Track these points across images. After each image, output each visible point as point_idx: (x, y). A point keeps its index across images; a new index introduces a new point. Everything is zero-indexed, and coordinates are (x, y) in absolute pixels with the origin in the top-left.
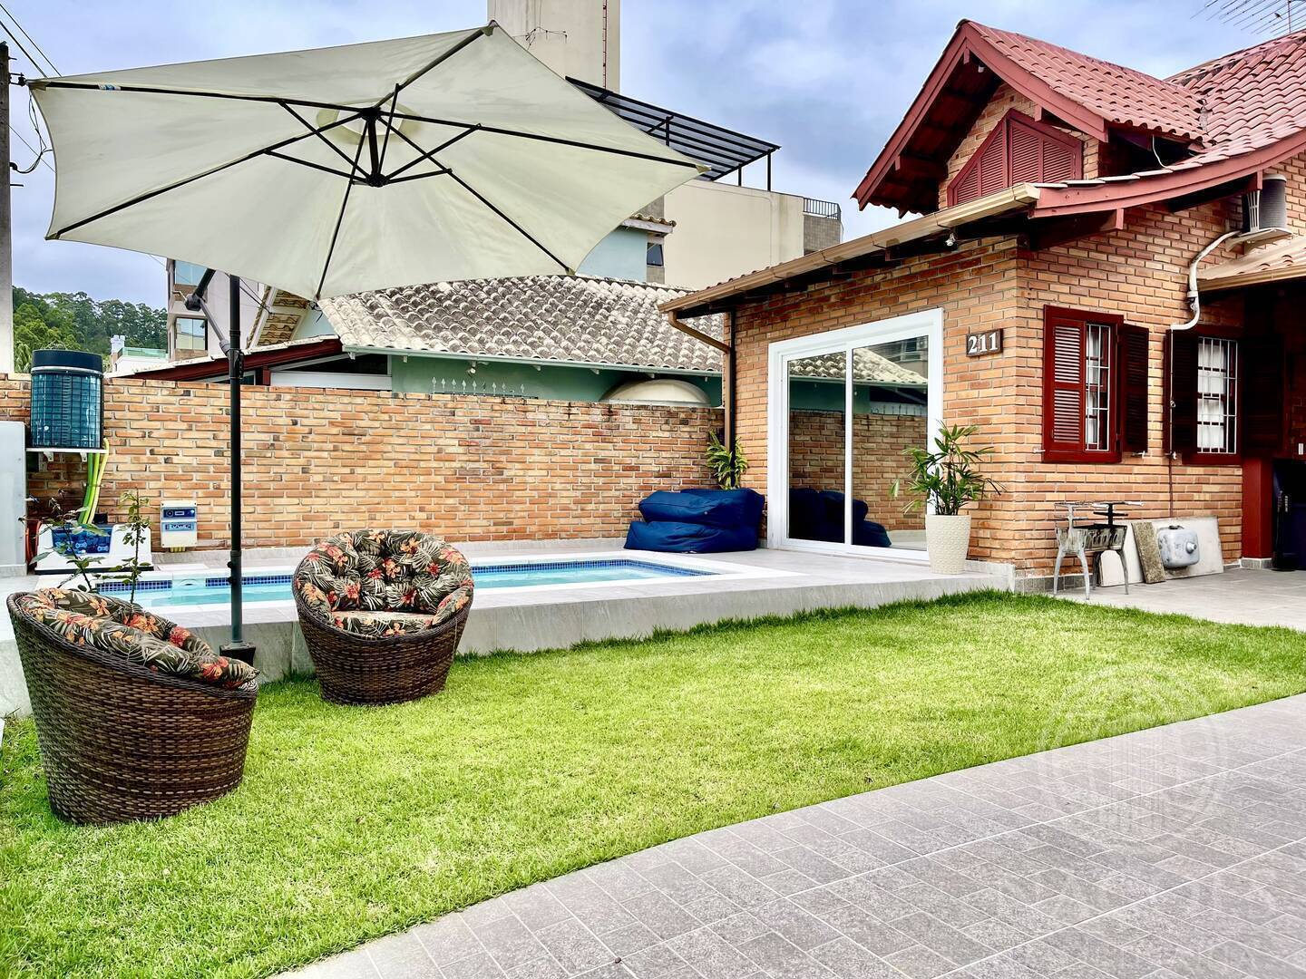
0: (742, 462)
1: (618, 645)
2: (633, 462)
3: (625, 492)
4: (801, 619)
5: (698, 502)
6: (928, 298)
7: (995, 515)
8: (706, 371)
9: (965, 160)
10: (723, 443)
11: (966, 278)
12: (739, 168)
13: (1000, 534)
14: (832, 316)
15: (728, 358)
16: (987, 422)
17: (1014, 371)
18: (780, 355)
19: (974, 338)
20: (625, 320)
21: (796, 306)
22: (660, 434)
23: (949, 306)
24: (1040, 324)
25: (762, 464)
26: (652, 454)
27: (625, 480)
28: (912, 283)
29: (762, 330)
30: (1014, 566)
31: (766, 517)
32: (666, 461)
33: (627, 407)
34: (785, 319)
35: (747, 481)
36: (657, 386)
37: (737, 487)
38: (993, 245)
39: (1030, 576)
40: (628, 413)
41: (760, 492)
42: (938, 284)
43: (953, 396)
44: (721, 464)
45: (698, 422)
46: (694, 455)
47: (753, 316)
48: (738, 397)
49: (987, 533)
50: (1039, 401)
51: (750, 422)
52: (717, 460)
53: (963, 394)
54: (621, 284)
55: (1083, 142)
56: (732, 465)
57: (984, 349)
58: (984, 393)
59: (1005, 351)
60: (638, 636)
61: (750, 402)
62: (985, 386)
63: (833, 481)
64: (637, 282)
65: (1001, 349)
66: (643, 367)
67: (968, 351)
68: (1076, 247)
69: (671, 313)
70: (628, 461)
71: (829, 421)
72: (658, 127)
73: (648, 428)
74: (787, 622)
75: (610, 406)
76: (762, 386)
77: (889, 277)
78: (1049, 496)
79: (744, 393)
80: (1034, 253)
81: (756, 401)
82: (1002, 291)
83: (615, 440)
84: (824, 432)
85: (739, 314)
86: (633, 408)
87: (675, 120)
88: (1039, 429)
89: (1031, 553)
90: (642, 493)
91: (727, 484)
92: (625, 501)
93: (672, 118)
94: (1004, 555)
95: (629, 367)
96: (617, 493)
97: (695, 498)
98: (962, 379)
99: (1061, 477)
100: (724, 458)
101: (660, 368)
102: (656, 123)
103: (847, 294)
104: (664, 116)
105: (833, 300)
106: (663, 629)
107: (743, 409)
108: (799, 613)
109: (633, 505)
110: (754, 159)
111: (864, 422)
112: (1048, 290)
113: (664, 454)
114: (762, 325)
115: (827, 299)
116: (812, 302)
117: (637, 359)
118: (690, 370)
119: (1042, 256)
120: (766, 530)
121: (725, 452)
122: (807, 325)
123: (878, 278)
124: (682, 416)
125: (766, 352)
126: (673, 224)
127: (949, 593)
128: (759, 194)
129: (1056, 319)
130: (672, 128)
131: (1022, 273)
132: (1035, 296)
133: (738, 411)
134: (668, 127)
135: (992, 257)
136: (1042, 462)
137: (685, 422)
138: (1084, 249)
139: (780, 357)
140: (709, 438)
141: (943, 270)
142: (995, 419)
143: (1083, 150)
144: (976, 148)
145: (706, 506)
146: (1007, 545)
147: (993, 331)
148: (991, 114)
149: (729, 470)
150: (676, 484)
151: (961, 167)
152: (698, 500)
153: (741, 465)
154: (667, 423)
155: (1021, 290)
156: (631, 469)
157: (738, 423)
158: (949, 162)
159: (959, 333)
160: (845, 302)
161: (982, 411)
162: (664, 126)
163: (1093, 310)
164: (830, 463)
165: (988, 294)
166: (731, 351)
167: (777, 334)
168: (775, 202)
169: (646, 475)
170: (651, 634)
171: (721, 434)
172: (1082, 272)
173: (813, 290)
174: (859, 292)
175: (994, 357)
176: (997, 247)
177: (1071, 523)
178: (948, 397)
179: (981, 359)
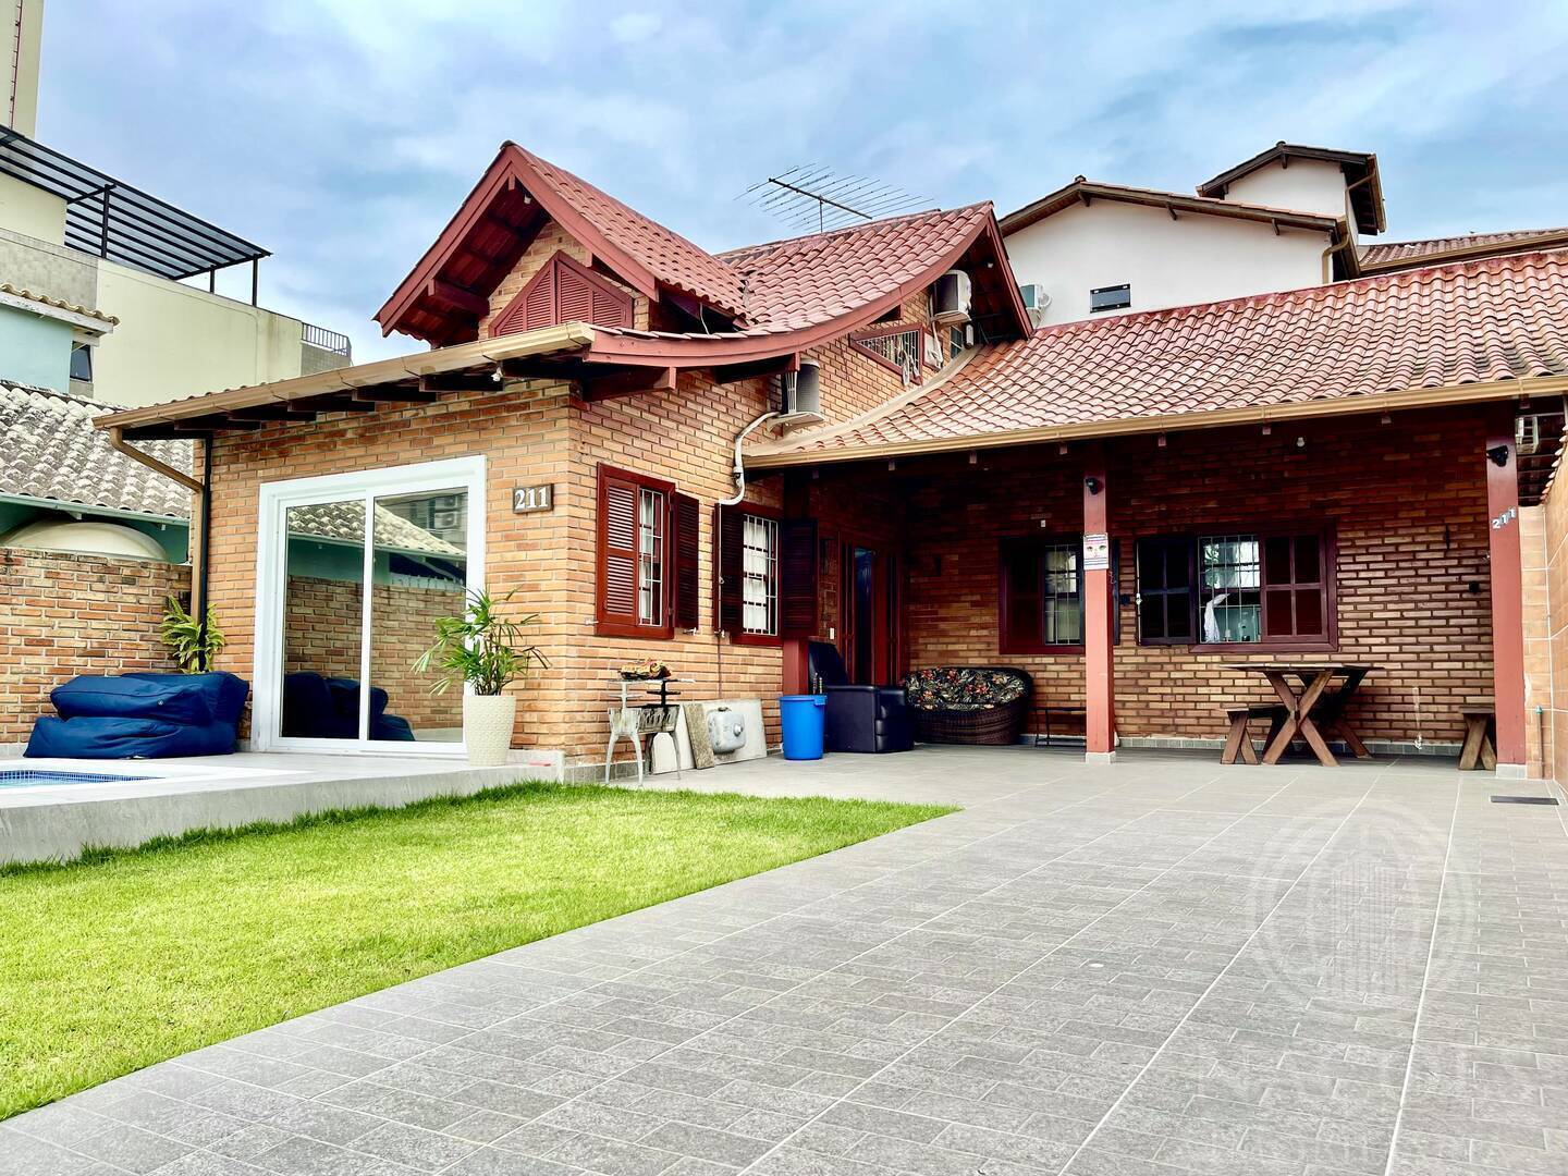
0: (217, 637)
1: (25, 872)
2: (44, 633)
3: (30, 677)
4: (304, 824)
5: (148, 689)
6: (469, 443)
7: (544, 695)
8: (164, 516)
9: (509, 298)
10: (188, 612)
11: (513, 423)
12: (212, 270)
13: (549, 717)
14: (348, 455)
15: (199, 498)
16: (534, 588)
17: (565, 532)
18: (276, 499)
19: (521, 492)
20: (34, 439)
21: (300, 438)
22: (90, 596)
23: (493, 454)
24: (593, 483)
25: (247, 638)
26: (76, 623)
27: (29, 659)
28: (448, 423)
29: (251, 466)
30: (563, 752)
31: (251, 711)
32: (96, 634)
33: (35, 555)
34: (283, 454)
35: (223, 662)
36: (86, 531)
37: (207, 671)
38: (543, 389)
39: (580, 764)
40: (38, 563)
41: (241, 676)
42: (480, 428)
43: (497, 557)
44: (184, 640)
45: (151, 582)
46: (143, 627)
47: (237, 447)
48: (213, 551)
49: (534, 717)
50: (592, 567)
51: (230, 585)
52: (177, 635)
53: (509, 556)
54: (29, 392)
55: (634, 300)
56: (202, 642)
57: (533, 505)
58: (532, 555)
59: (556, 509)
60: (57, 859)
61: (231, 558)
62: (533, 547)
63: (342, 667)
64: (53, 391)
65: (552, 507)
66: (62, 503)
67: (514, 507)
68: (629, 405)
69: (114, 431)
70: (35, 631)
71: (339, 590)
72: (91, 196)
73: (70, 586)
74: (285, 829)
75: (9, 552)
76: (249, 539)
77: (422, 414)
78: (601, 674)
79: (222, 544)
80: (587, 404)
81: (240, 557)
82: (553, 442)
83: (14, 601)
84: (332, 604)
85: (217, 443)
86: (46, 556)
87: (118, 190)
88: (591, 598)
89: (581, 738)
90: (56, 679)
91: (193, 668)
92: (28, 690)
93: (114, 187)
94: (553, 740)
95: (41, 501)
96: (15, 678)
97: (145, 683)
98: (508, 538)
99: (614, 652)
100: (191, 632)
101: (92, 506)
102: (89, 190)
103: (367, 429)
104: (102, 183)
105: (349, 435)
106: (98, 847)
107: (220, 567)
108: (302, 819)
109: (40, 696)
110: (233, 262)
111: (384, 594)
112: (601, 446)
113: (95, 624)
114: (251, 459)
115: (342, 433)
116: (321, 436)
117: (53, 491)
118: (138, 513)
119: (595, 409)
120: (250, 727)
121: (192, 623)
122: (315, 464)
123: (408, 414)
124: (126, 572)
125: (256, 493)
126: (115, 321)
127: (490, 786)
128: (242, 308)
129: (610, 479)
130: (113, 200)
131: (574, 423)
132: (585, 451)
133: (213, 569)
134: (106, 197)
135: (541, 402)
136: (595, 636)
137: (130, 581)
138: (637, 408)
139: (276, 502)
140: (168, 604)
141: (487, 411)
142: (544, 586)
143: (633, 307)
144: (521, 286)
145: (160, 694)
146: (556, 729)
147: (543, 486)
148: (537, 252)
149: (197, 649)
150: (113, 666)
151: (504, 305)
152: (149, 686)
153: (214, 641)
154: (101, 580)
155: (573, 443)
156: (41, 643)
157: (212, 586)
158: (490, 298)
159: (505, 485)
160: (366, 438)
161: (529, 576)
162: (101, 196)
163: (646, 474)
164: (338, 644)
165: (534, 444)
166: (206, 491)
167: (272, 472)
168: (263, 321)
169: (64, 651)
170: (77, 854)
171: (185, 600)
172: (636, 432)
173: (324, 420)
174: (383, 429)
175: (545, 515)
176: (548, 393)
177: (624, 702)
178: (491, 558)
179: (529, 517)
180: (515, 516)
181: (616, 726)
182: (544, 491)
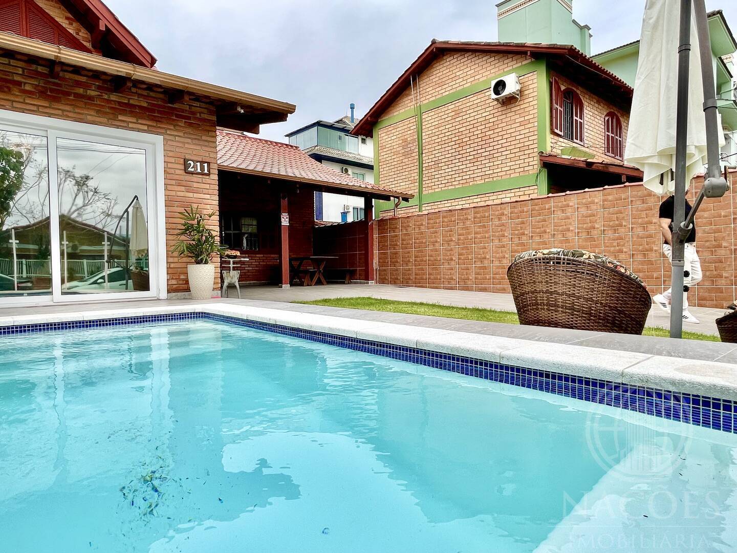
6: (148, 126)
11: (180, 124)
14: (26, 101)
19: (191, 162)
23: (168, 137)
28: (131, 110)
30: (219, 292)
38: (200, 113)
43: (173, 193)
53: (181, 194)
58: (196, 195)
59: (211, 175)
62: (198, 192)
67: (186, 169)
123: (92, 92)
141: (161, 112)
147: (204, 162)
165: (196, 139)
175: (204, 177)
176: (203, 116)
177: (231, 268)
178: (169, 193)
179: (194, 175)
180: (185, 174)
181: (227, 279)
182: (206, 165)
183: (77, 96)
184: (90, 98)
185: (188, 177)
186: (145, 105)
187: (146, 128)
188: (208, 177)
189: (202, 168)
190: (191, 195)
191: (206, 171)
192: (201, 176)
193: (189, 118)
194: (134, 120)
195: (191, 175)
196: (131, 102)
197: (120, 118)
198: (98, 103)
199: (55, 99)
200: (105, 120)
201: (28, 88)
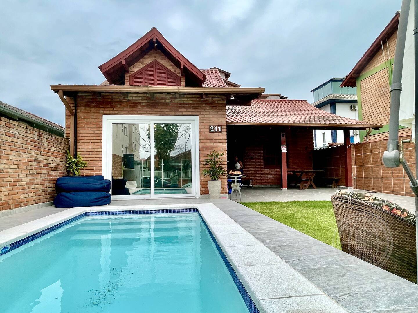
0: (84, 164)
6: (192, 112)
9: (137, 69)
11: (207, 108)
14: (143, 110)
17: (226, 138)
18: (108, 120)
19: (212, 127)
22: (54, 149)
23: (201, 116)
26: (51, 158)
27: (44, 172)
28: (184, 106)
29: (97, 109)
32: (55, 162)
34: (113, 107)
38: (217, 101)
46: (62, 160)
51: (88, 147)
52: (71, 163)
53: (207, 143)
56: (76, 165)
57: (216, 131)
58: (215, 144)
61: (87, 138)
62: (216, 142)
67: (210, 130)
69: (62, 92)
70: (45, 161)
77: (173, 102)
81: (93, 138)
82: (221, 115)
83: (41, 150)
90: (48, 179)
96: (41, 179)
98: (207, 139)
113: (55, 159)
115: (140, 103)
116: (131, 103)
122: (128, 111)
124: (59, 141)
125: (101, 118)
135: (217, 104)
137: (60, 144)
139: (108, 122)
141: (198, 104)
143: (181, 80)
144: (141, 67)
148: (147, 58)
150: (57, 174)
151: (136, 71)
154: (56, 144)
156: (45, 166)
157: (78, 147)
158: (130, 68)
159: (206, 125)
160: (151, 106)
161: (214, 149)
165: (215, 115)
166: (74, 114)
169: (49, 169)
173: (132, 98)
174: (158, 103)
175: (219, 133)
176: (219, 102)
177: (236, 181)
178: (201, 144)
179: (214, 133)
180: (209, 133)
181: (234, 187)
182: (220, 127)
183: (162, 103)
184: (167, 104)
185: (211, 135)
186: (191, 102)
187: (191, 113)
188: (221, 133)
189: (218, 129)
190: (212, 144)
191: (220, 131)
192: (217, 133)
193: (212, 104)
194: (185, 110)
195: (212, 133)
196: (185, 102)
197: (180, 110)
198: (171, 105)
199: (154, 107)
200: (173, 113)
201: (143, 104)
